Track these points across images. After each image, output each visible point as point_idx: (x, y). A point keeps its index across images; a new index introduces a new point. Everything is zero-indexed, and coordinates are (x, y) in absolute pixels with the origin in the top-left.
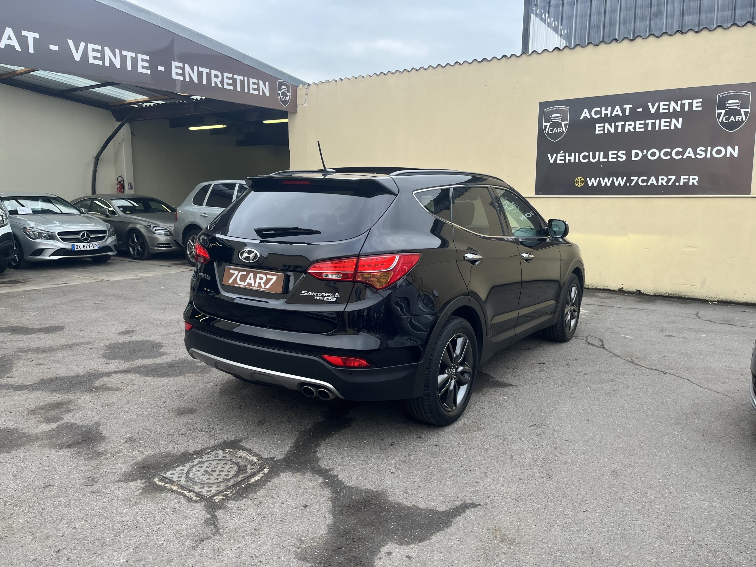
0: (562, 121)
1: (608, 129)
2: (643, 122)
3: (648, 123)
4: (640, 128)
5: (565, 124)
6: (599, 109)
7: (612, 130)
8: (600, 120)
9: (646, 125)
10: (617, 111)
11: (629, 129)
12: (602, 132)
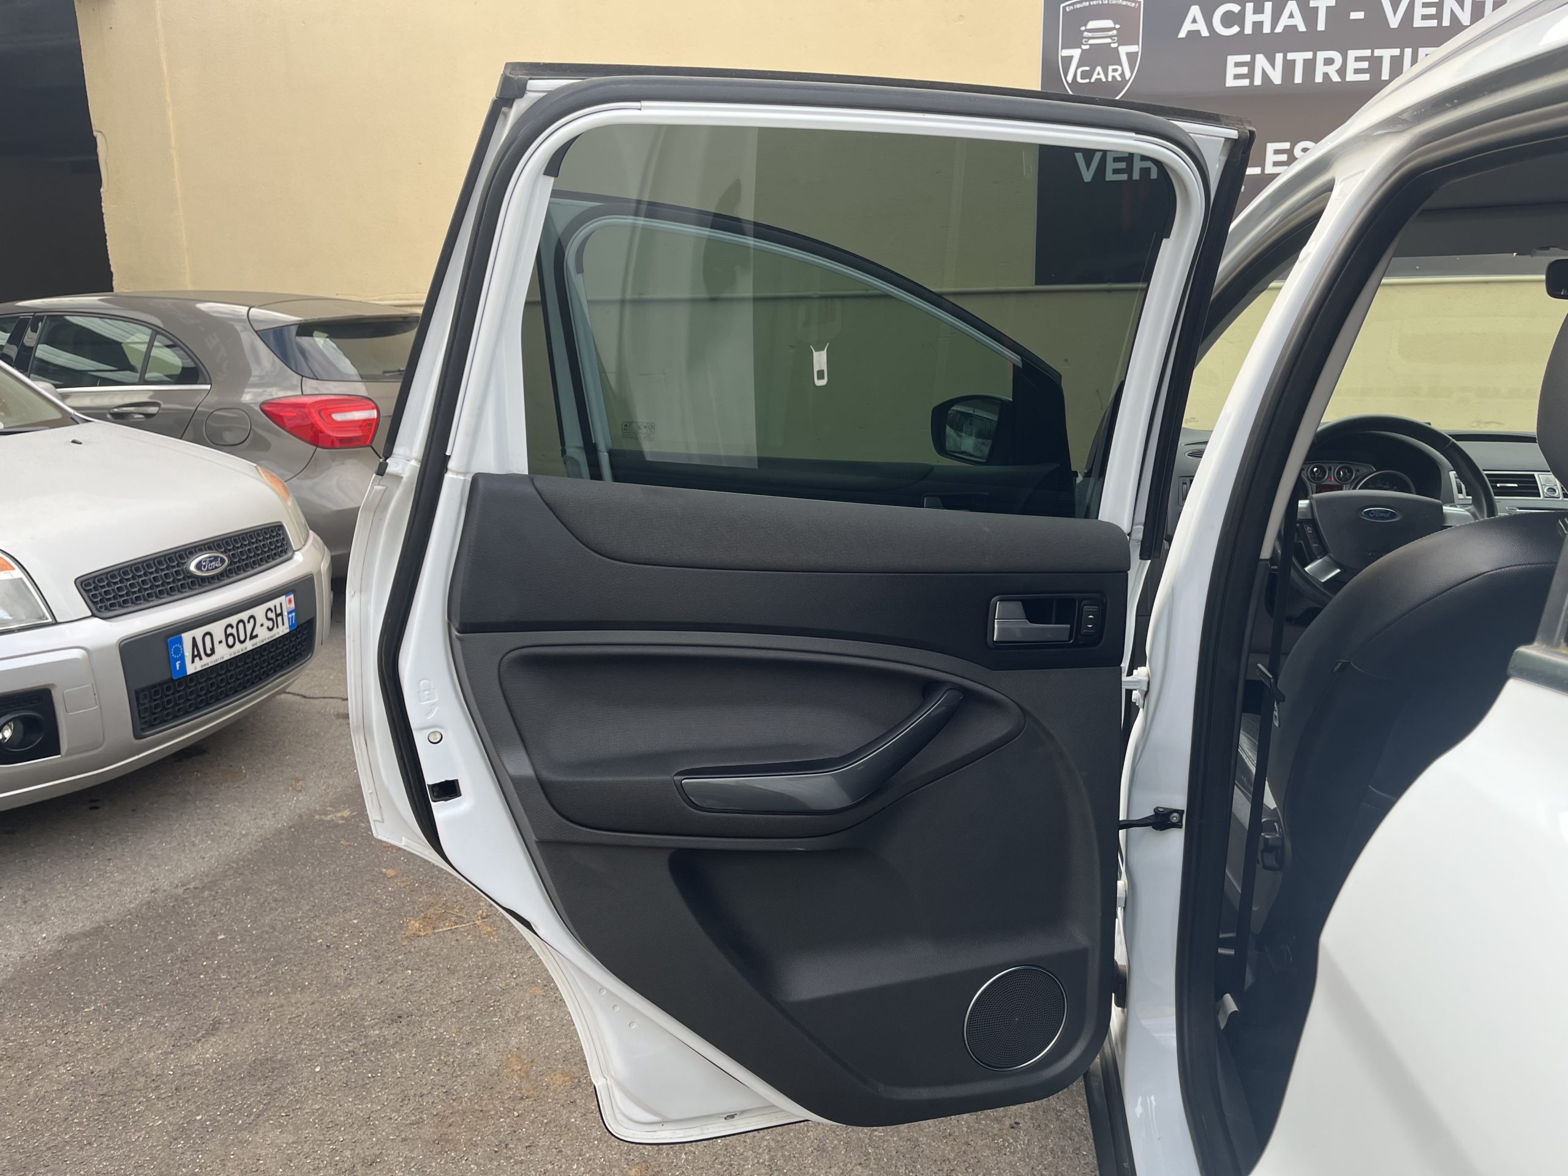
0: (1121, 43)
1: (1264, 72)
2: (1367, 53)
3: (1382, 57)
4: (1357, 71)
5: (1128, 54)
6: (1235, 8)
7: (1276, 77)
8: (1239, 44)
9: (1375, 64)
10: (1291, 16)
11: (1326, 75)
12: (1245, 82)
